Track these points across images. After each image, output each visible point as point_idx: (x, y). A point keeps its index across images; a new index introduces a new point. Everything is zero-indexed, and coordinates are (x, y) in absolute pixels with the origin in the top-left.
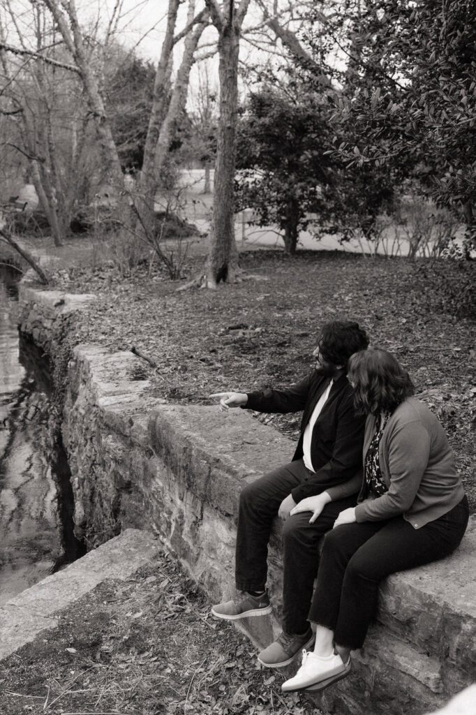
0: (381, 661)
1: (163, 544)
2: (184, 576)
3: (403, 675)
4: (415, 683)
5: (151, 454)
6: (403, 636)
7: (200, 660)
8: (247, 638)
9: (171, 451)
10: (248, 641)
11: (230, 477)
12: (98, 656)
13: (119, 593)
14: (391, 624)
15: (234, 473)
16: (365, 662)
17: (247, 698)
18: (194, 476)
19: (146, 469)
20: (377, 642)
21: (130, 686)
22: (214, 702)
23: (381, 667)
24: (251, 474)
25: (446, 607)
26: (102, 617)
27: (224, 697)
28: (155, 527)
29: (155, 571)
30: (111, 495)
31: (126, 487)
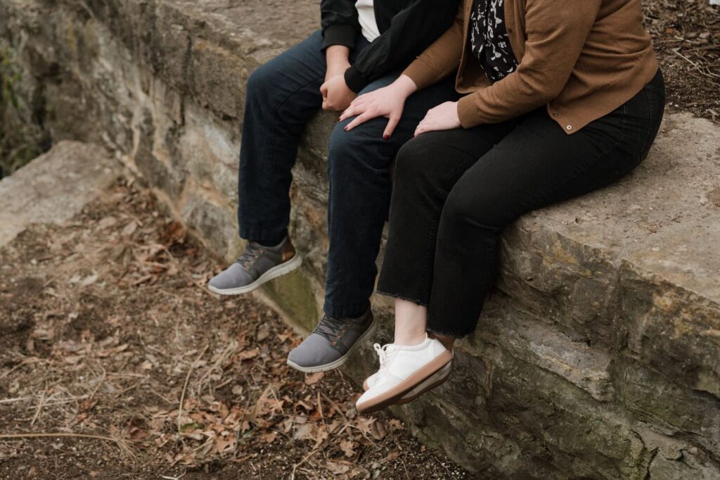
0: (505, 351)
1: (122, 164)
2: (162, 216)
3: (543, 374)
4: (564, 386)
5: (87, 17)
6: (544, 314)
7: (199, 347)
8: (273, 311)
9: (120, 10)
10: (276, 316)
11: (226, 53)
12: (30, 345)
13: (56, 245)
14: (524, 296)
15: (233, 47)
16: (475, 352)
17: (278, 405)
18: (163, 54)
19: (81, 42)
20: (497, 322)
21: (86, 391)
22: (225, 412)
23: (504, 360)
24: (264, 46)
25: (625, 267)
26: (32, 285)
27: (242, 404)
28: (106, 138)
29: (114, 209)
30: (29, 86)
31: (50, 73)
